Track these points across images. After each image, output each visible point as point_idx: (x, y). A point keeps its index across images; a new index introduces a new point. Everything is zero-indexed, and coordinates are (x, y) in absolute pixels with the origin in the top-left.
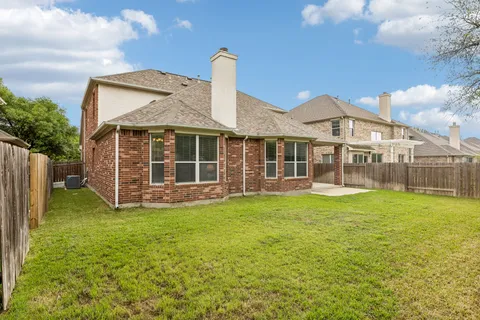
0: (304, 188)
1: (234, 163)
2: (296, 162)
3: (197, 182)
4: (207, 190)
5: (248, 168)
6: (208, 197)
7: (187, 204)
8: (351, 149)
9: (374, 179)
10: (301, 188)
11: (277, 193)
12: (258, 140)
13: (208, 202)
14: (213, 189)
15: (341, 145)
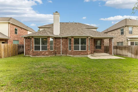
0: (84, 55)
1: (58, 45)
2: (80, 45)
3: (41, 51)
4: (43, 53)
5: (63, 47)
6: (43, 55)
7: (37, 56)
8: (129, 39)
9: (132, 53)
10: (82, 54)
11: (71, 56)
12: (66, 38)
13: (43, 56)
14: (45, 53)
15: (112, 38)
